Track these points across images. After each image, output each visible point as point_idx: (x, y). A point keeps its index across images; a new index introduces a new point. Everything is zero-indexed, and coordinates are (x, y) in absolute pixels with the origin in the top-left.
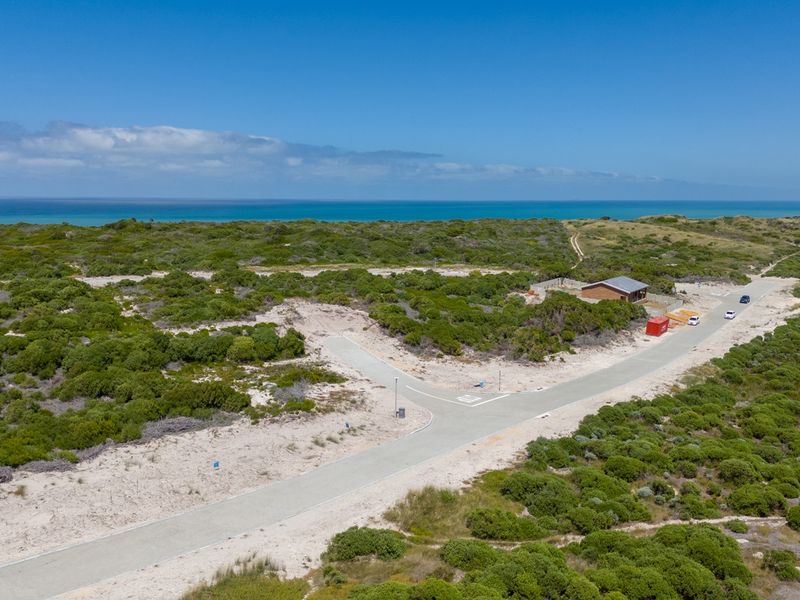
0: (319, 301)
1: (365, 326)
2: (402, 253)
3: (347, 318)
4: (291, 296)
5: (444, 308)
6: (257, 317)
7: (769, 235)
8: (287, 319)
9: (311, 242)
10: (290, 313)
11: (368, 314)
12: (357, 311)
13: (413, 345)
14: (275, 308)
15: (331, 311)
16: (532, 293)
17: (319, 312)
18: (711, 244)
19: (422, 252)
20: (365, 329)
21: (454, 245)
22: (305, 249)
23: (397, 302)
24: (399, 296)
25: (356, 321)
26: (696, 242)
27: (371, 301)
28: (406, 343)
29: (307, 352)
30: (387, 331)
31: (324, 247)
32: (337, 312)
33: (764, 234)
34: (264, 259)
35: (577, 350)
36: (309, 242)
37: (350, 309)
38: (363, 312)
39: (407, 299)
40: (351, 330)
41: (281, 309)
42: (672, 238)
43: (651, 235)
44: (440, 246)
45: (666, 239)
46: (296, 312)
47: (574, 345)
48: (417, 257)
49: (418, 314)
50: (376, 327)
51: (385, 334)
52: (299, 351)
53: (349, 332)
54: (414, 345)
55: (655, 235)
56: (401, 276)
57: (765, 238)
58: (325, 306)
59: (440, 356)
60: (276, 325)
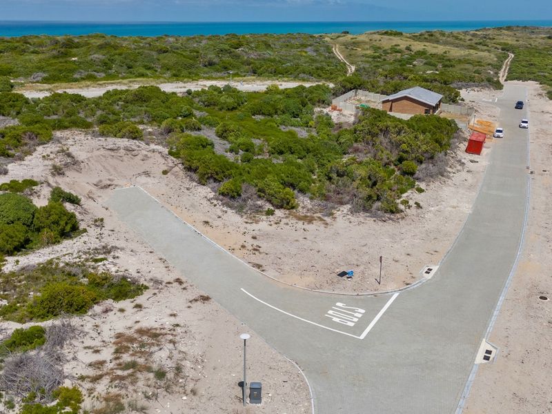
0: (102, 134)
1: (165, 168)
2: (191, 66)
3: (140, 157)
4: (66, 128)
5: (256, 134)
6: (10, 167)
7: (480, 44)
8: (55, 167)
9: (98, 56)
10: (61, 157)
11: (166, 151)
12: (153, 146)
13: (231, 197)
14: (40, 149)
15: (119, 148)
16: (335, 109)
17: (102, 152)
18: (445, 53)
19: (211, 64)
20: (165, 172)
21: (238, 57)
22: (92, 63)
23: (199, 129)
24: (202, 120)
25: (151, 161)
26: (434, 51)
27: (169, 131)
28: (223, 194)
29: (82, 226)
30: (195, 176)
31: (112, 61)
32: (127, 149)
33: (476, 43)
34: (45, 75)
35: (422, 185)
36: (96, 56)
37: (143, 144)
38: (160, 148)
39: (211, 125)
40: (147, 174)
41: (48, 151)
42: (413, 48)
43: (396, 45)
44: (226, 58)
45: (408, 49)
46: (69, 155)
47: (418, 179)
48: (206, 69)
49: (228, 146)
50: (179, 169)
51: (192, 180)
52: (68, 228)
53: (143, 179)
54: (233, 197)
55: (399, 45)
56: (198, 94)
57: (479, 46)
58: (111, 141)
59: (270, 213)
60: (35, 184)
